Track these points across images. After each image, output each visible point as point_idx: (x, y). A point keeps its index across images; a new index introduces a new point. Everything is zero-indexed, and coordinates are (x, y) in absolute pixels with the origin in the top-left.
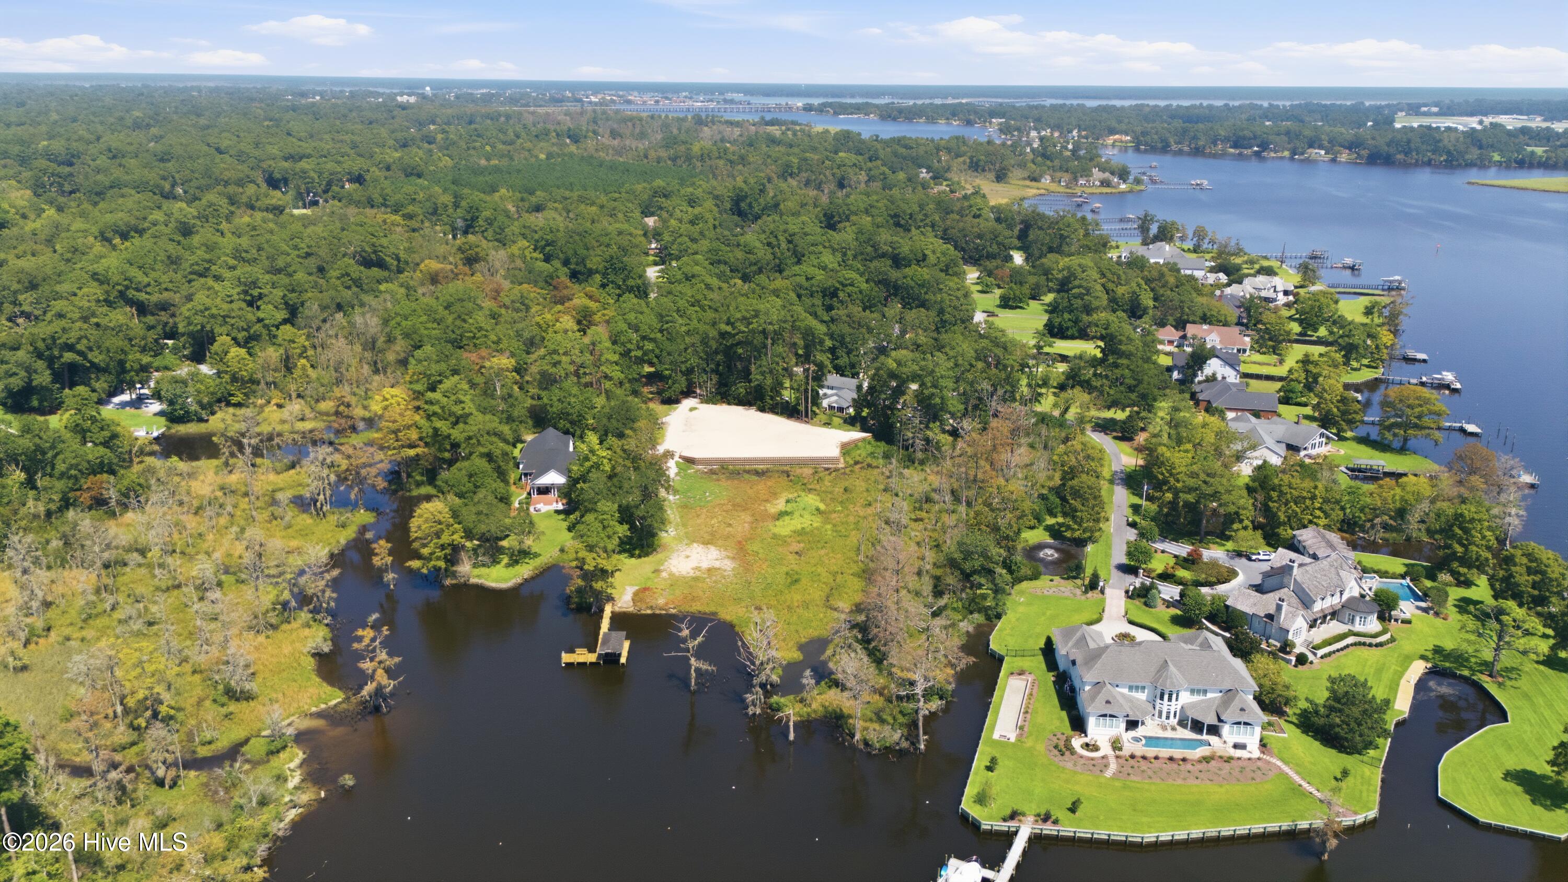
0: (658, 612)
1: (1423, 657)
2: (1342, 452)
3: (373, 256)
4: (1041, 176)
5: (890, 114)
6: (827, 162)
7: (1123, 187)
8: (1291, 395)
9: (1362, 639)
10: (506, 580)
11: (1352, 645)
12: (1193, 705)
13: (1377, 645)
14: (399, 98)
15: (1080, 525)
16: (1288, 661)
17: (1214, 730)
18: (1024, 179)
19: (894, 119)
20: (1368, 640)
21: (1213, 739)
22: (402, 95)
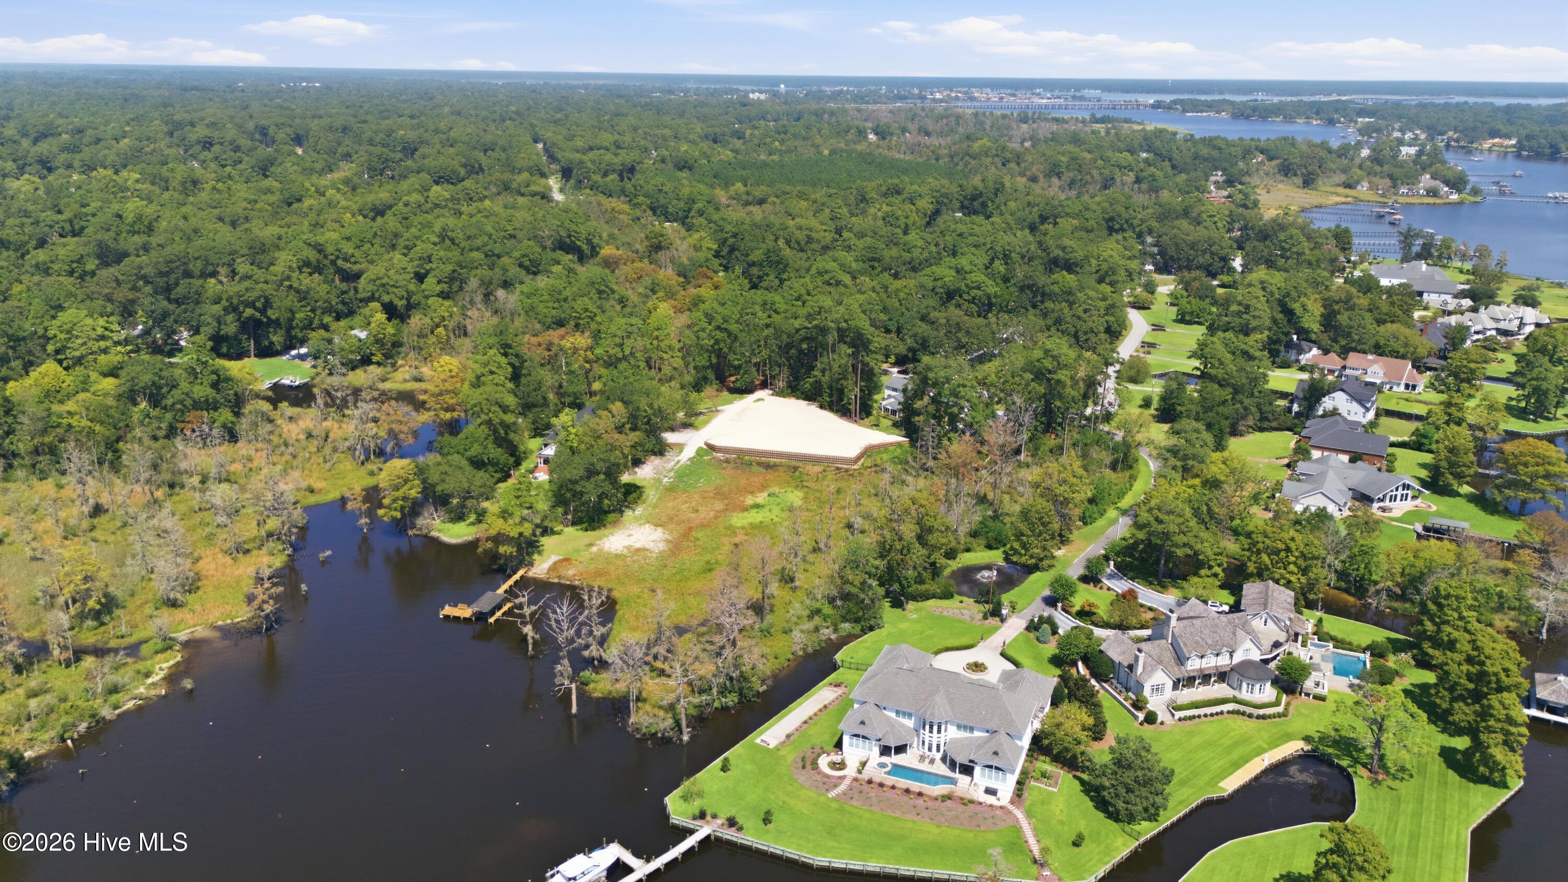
0: (563, 582)
1: (1307, 739)
2: (1434, 508)
3: (567, 240)
4: (1358, 182)
5: (1242, 113)
6: (1099, 162)
7: (1454, 197)
8: (1424, 441)
9: (1242, 708)
10: (459, 536)
11: (1229, 712)
12: (954, 741)
13: (1259, 717)
14: (751, 96)
15: (1027, 550)
16: (1136, 718)
17: (967, 770)
18: (1338, 185)
19: (1247, 118)
20: (1249, 710)
21: (963, 780)
22: (753, 92)
